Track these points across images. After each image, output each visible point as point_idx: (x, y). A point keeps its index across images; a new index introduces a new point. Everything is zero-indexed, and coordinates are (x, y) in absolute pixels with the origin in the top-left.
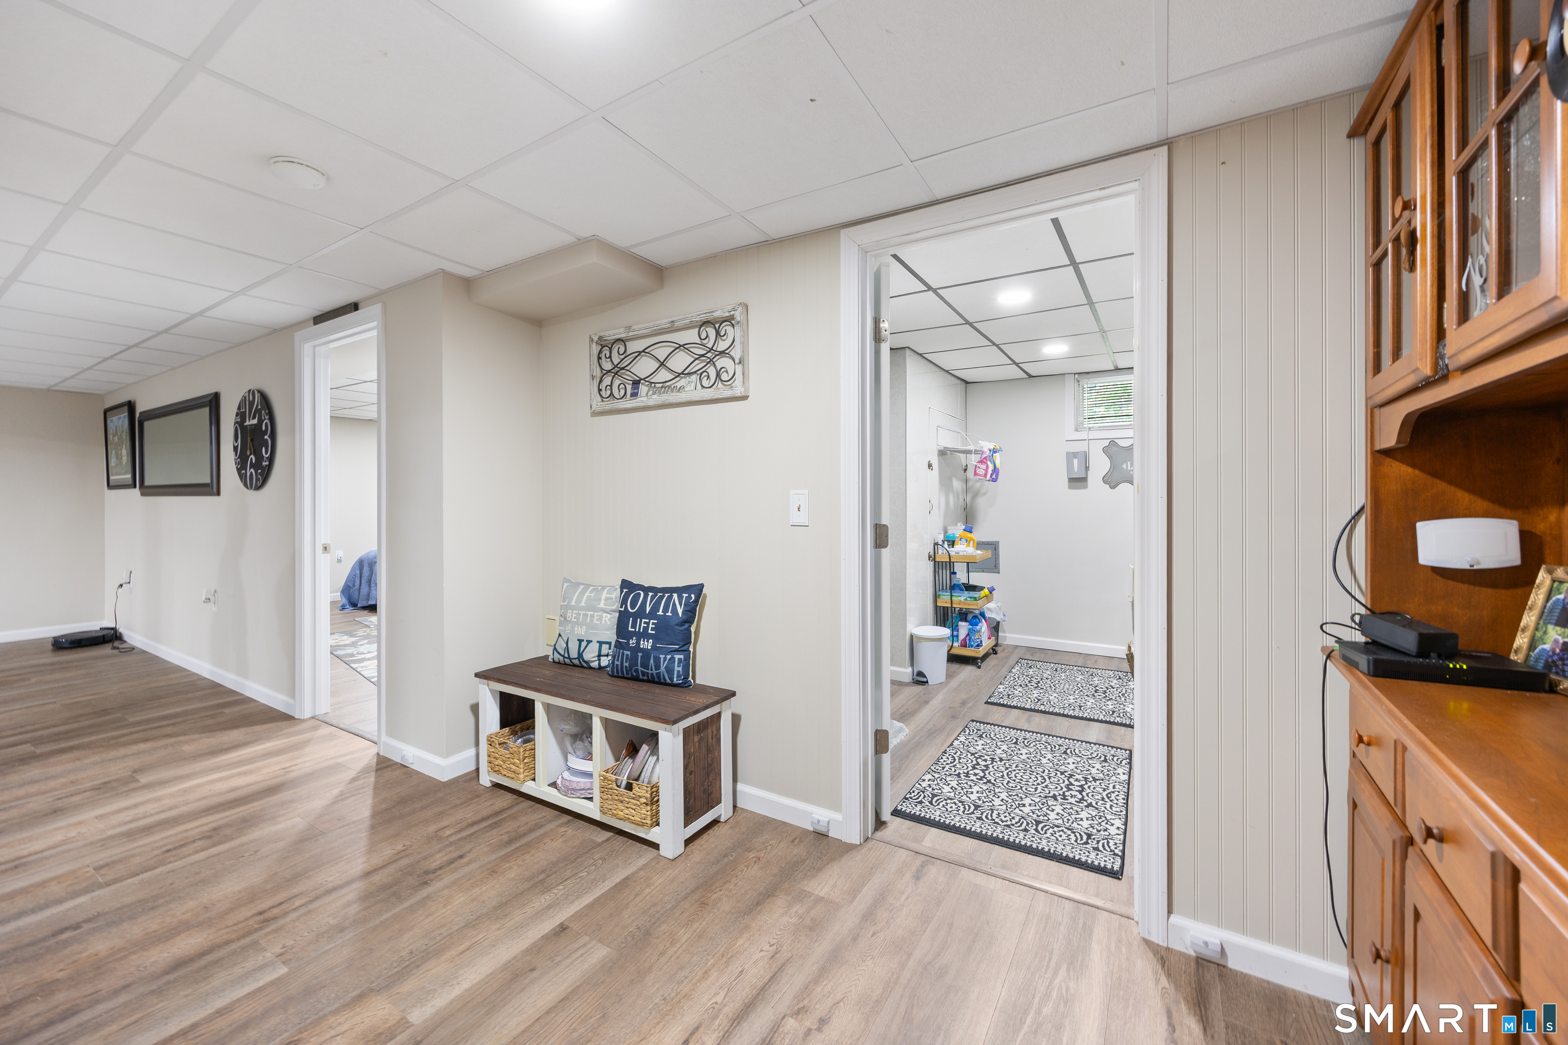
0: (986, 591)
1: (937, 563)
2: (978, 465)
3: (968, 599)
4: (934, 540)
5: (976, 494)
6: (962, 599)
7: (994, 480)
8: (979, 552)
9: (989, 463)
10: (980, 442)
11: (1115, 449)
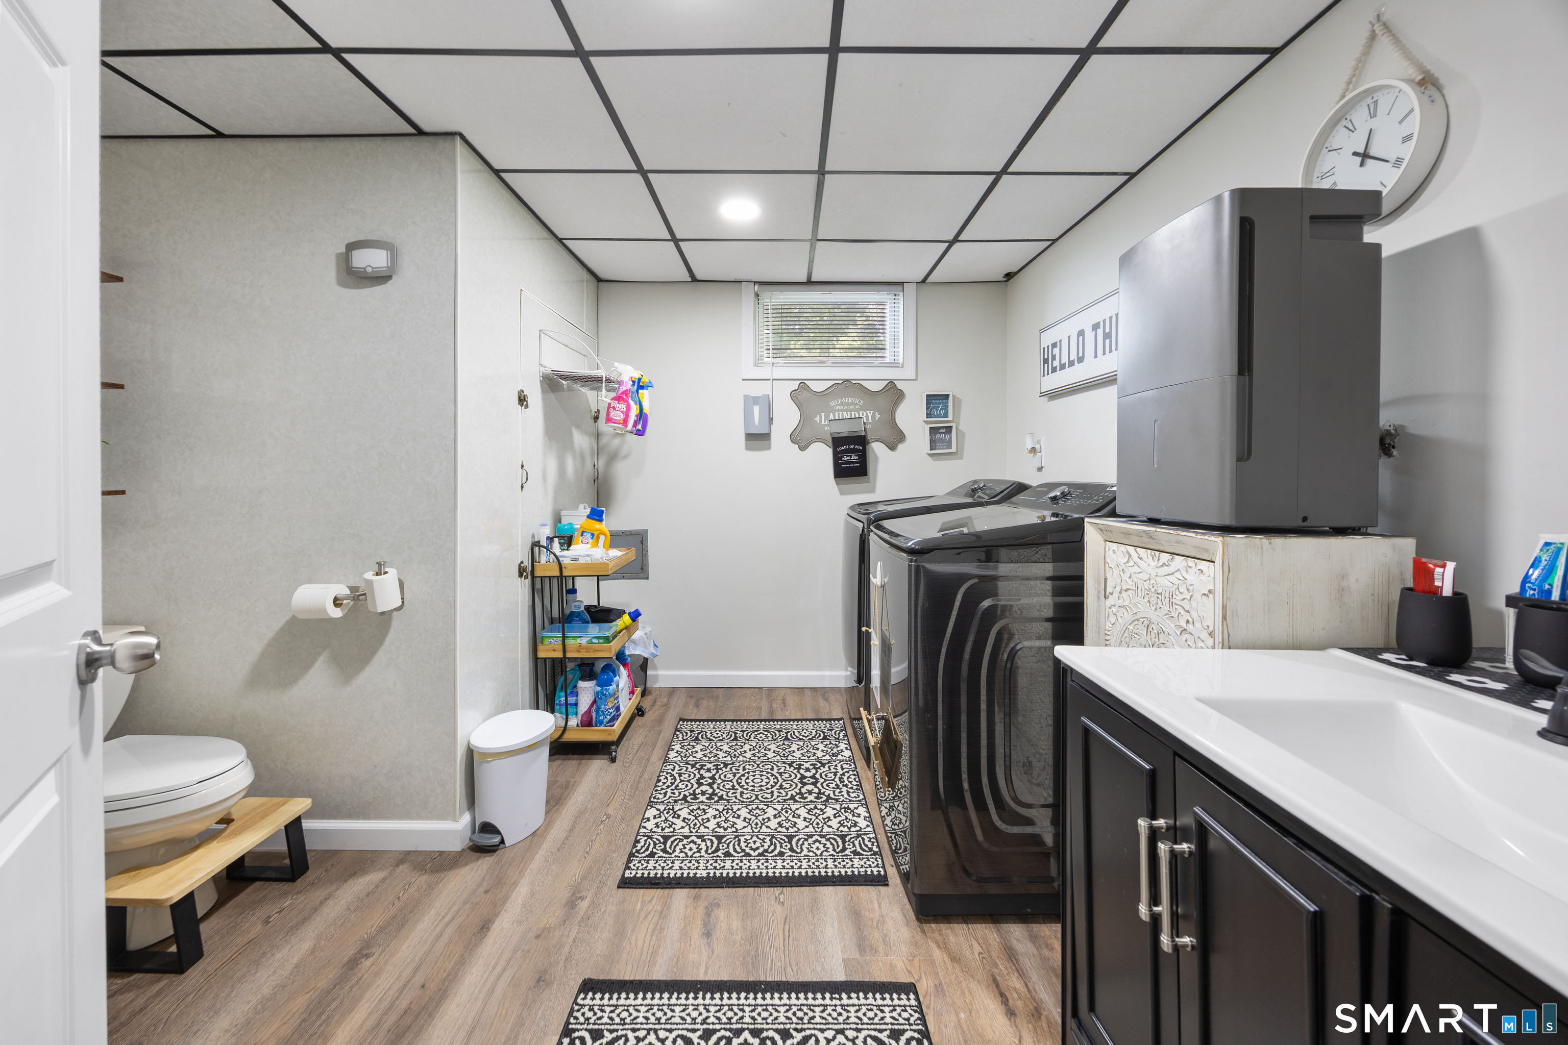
0: (626, 619)
1: (538, 581)
2: (615, 404)
3: (595, 641)
4: (533, 536)
5: (613, 457)
6: (584, 641)
7: (640, 433)
8: (615, 553)
9: (630, 401)
10: (616, 364)
11: (806, 394)
